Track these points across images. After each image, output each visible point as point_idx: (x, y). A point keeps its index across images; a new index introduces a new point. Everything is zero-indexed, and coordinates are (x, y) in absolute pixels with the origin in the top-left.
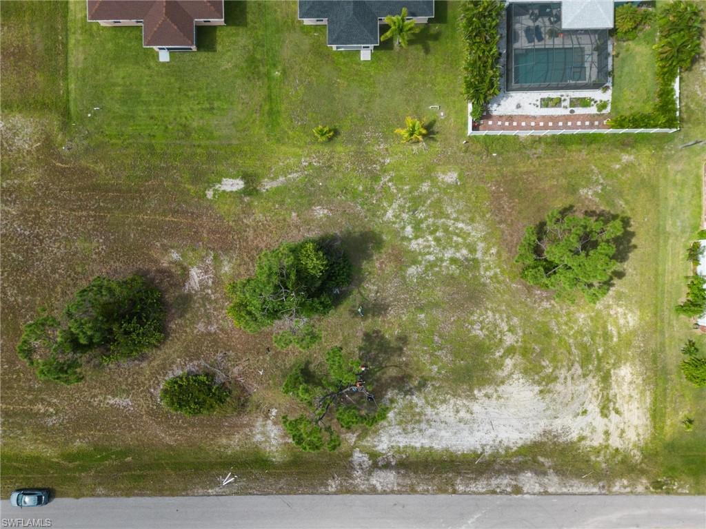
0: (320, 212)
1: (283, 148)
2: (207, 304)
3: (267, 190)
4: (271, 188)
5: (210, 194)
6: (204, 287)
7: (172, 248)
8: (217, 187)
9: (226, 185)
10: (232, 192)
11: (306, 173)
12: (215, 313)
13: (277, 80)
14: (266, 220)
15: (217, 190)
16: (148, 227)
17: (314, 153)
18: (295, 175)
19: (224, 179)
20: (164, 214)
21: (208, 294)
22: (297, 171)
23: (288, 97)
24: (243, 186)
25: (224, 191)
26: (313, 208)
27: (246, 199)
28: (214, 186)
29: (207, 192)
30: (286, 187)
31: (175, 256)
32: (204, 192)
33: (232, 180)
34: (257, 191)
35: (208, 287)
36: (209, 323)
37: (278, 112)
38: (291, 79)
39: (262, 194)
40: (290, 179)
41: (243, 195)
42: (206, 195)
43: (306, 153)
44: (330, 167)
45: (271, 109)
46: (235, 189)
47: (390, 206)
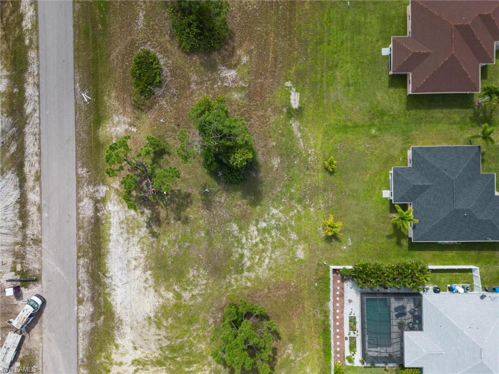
0: (276, 162)
1: (321, 136)
2: (211, 82)
3: (291, 125)
4: (293, 128)
5: (288, 84)
6: (223, 80)
7: (250, 57)
8: (293, 89)
9: (295, 95)
10: (290, 100)
11: (304, 152)
12: (204, 88)
13: (369, 131)
14: (270, 124)
15: (291, 89)
16: (265, 40)
17: (317, 159)
18: (302, 144)
19: (299, 94)
20: (275, 52)
21: (218, 82)
22: (304, 145)
23: (357, 139)
24: (294, 107)
25: (290, 94)
26: (279, 157)
27: (285, 110)
28: (294, 87)
29: (290, 82)
30: (293, 138)
31: (245, 59)
32: (290, 80)
33: (299, 99)
34: (291, 117)
35: (222, 82)
36: (197, 84)
37: (347, 132)
38: (370, 141)
39: (289, 121)
40: (299, 140)
41: (287, 107)
42: (288, 81)
43: (317, 152)
44: (308, 169)
45: (349, 128)
46: (292, 102)
47: (280, 211)
